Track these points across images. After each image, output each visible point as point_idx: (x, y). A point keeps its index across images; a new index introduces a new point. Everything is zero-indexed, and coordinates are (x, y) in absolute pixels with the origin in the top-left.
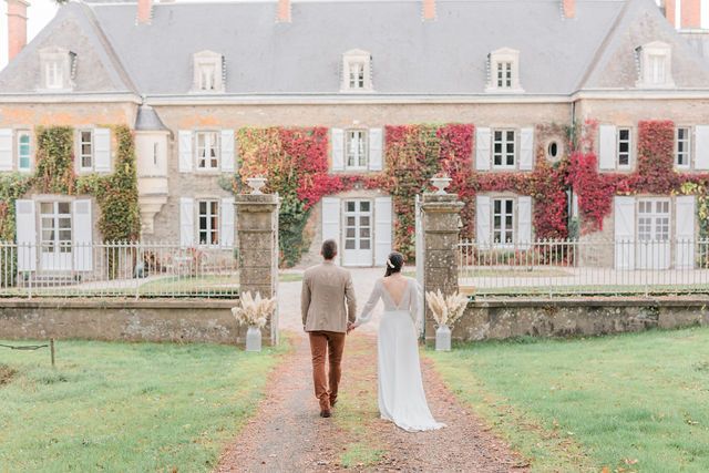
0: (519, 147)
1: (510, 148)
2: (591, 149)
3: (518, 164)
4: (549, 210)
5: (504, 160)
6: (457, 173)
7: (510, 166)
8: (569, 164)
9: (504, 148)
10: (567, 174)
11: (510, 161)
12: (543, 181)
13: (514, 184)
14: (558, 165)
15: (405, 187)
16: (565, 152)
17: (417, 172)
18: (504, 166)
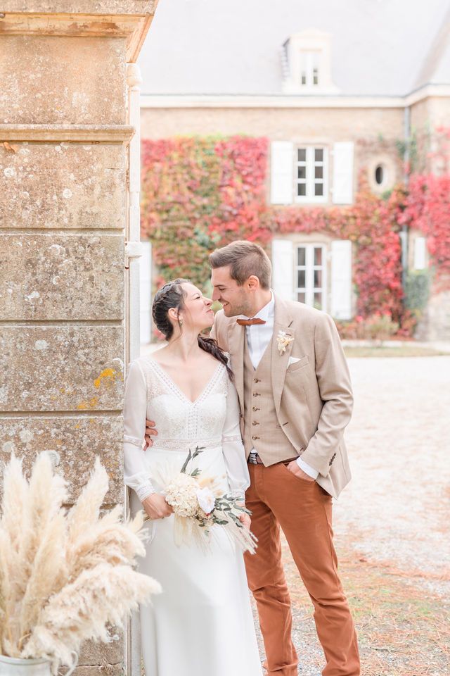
0: (331, 172)
1: (319, 172)
2: (445, 169)
3: (331, 194)
4: (376, 260)
5: (310, 189)
6: (246, 206)
7: (319, 199)
8: (406, 194)
9: (310, 172)
10: (402, 208)
11: (319, 190)
12: (367, 218)
13: (329, 224)
14: (387, 196)
15: (170, 228)
16: (398, 178)
17: (189, 206)
18: (310, 199)
